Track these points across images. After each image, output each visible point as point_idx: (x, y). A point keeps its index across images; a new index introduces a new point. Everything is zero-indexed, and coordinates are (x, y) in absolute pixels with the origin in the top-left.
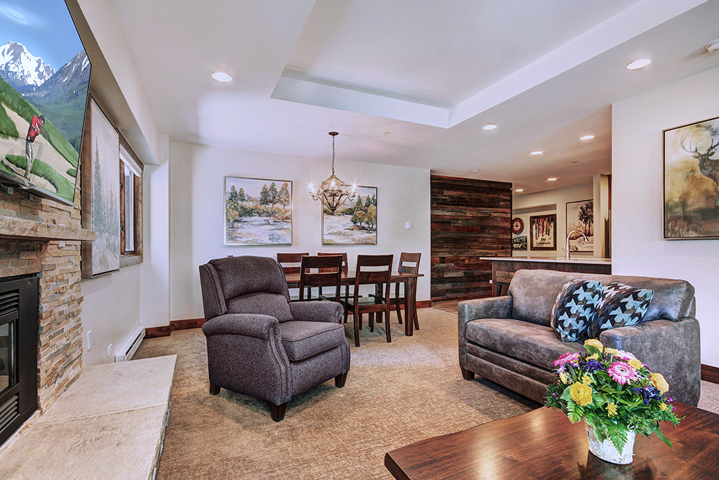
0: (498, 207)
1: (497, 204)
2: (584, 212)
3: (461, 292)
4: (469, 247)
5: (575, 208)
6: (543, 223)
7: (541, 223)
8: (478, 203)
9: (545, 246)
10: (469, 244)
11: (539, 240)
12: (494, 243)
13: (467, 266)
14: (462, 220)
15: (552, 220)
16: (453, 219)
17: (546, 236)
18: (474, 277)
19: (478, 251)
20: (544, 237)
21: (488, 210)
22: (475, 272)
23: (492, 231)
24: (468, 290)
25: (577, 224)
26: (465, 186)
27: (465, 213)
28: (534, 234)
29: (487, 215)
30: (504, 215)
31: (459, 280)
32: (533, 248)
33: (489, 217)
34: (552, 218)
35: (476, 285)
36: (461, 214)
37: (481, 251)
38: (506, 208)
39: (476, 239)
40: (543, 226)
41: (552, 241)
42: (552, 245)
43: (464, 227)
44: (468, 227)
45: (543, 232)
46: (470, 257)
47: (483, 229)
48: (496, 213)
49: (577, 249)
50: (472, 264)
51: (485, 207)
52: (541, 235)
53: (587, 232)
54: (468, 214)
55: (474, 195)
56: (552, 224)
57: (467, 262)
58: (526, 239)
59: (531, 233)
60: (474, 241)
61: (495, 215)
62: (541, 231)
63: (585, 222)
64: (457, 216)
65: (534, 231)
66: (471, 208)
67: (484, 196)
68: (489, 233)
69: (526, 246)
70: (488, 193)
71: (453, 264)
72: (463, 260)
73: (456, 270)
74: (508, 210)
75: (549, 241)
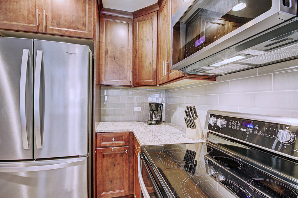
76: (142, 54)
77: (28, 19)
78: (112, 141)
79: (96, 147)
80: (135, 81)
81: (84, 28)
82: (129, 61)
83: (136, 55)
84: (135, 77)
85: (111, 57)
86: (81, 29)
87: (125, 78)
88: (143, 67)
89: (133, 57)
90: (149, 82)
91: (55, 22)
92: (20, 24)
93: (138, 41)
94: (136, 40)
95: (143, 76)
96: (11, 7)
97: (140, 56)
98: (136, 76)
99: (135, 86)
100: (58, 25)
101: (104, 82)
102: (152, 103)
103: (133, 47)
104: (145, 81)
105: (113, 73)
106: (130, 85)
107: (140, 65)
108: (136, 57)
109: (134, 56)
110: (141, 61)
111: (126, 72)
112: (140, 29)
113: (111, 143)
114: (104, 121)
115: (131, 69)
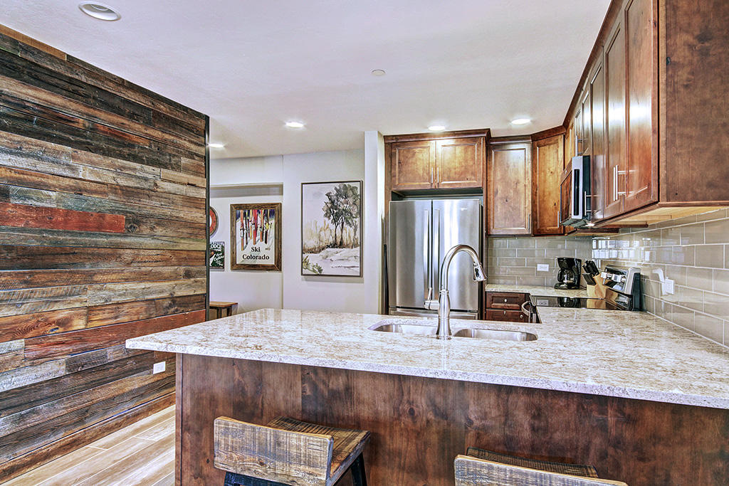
0: (177, 167)
1: (174, 160)
2: (332, 202)
3: (55, 430)
4: (89, 278)
5: (317, 195)
6: (256, 219)
7: (251, 217)
8: (117, 146)
9: (258, 262)
10: (88, 268)
11: (248, 251)
12: (167, 262)
13: (80, 337)
14: (63, 189)
15: (272, 213)
16: (21, 182)
17: (261, 244)
18: (104, 367)
19: (119, 287)
20: (257, 246)
21: (150, 171)
22: (110, 350)
23: (159, 231)
24: (83, 415)
25: (321, 224)
26: (71, 81)
27: (73, 169)
28: (239, 239)
29: (146, 185)
30: (192, 192)
31: (46, 391)
32: (236, 266)
33: (152, 192)
34: (273, 211)
35: (113, 389)
36: (57, 170)
37: (129, 286)
38: (197, 173)
39: (113, 253)
40: (255, 224)
41: (272, 254)
42: (271, 262)
43: (68, 212)
44: (84, 214)
45: (255, 235)
46: (90, 309)
47: (135, 222)
48: (171, 182)
49: (320, 270)
50: (97, 330)
51: (141, 162)
52: (251, 241)
53: (339, 240)
54: (84, 172)
55: (106, 119)
56: (272, 221)
57: (79, 324)
58: (223, 247)
59: (233, 237)
60: (105, 257)
61: (168, 187)
62: (252, 234)
63: (335, 221)
64: (42, 174)
65: (239, 233)
66: (95, 157)
67: (136, 129)
68: (153, 237)
69: (222, 261)
70: (148, 123)
71: (18, 344)
72: (64, 323)
73: (35, 361)
74: (200, 181)
75: (267, 253)
76: (544, 192)
77: (423, 178)
78: (504, 302)
79: (486, 308)
80: (535, 228)
81: (473, 178)
82: (527, 202)
83: (536, 193)
84: (535, 222)
85: (501, 198)
86: (471, 179)
87: (522, 224)
88: (546, 209)
89: (532, 194)
90: (553, 230)
91: (446, 176)
92: (417, 183)
93: (539, 174)
94: (536, 172)
95: (546, 221)
96: (410, 168)
97: (542, 194)
98: (537, 221)
99: (535, 236)
100: (449, 179)
101: (493, 232)
102: (562, 259)
103: (532, 181)
104: (548, 228)
105: (505, 219)
106: (527, 233)
107: (542, 206)
108: (536, 195)
109: (534, 194)
110: (544, 201)
111: (522, 216)
112: (541, 156)
113: (503, 305)
114: (492, 284)
115: (529, 212)
